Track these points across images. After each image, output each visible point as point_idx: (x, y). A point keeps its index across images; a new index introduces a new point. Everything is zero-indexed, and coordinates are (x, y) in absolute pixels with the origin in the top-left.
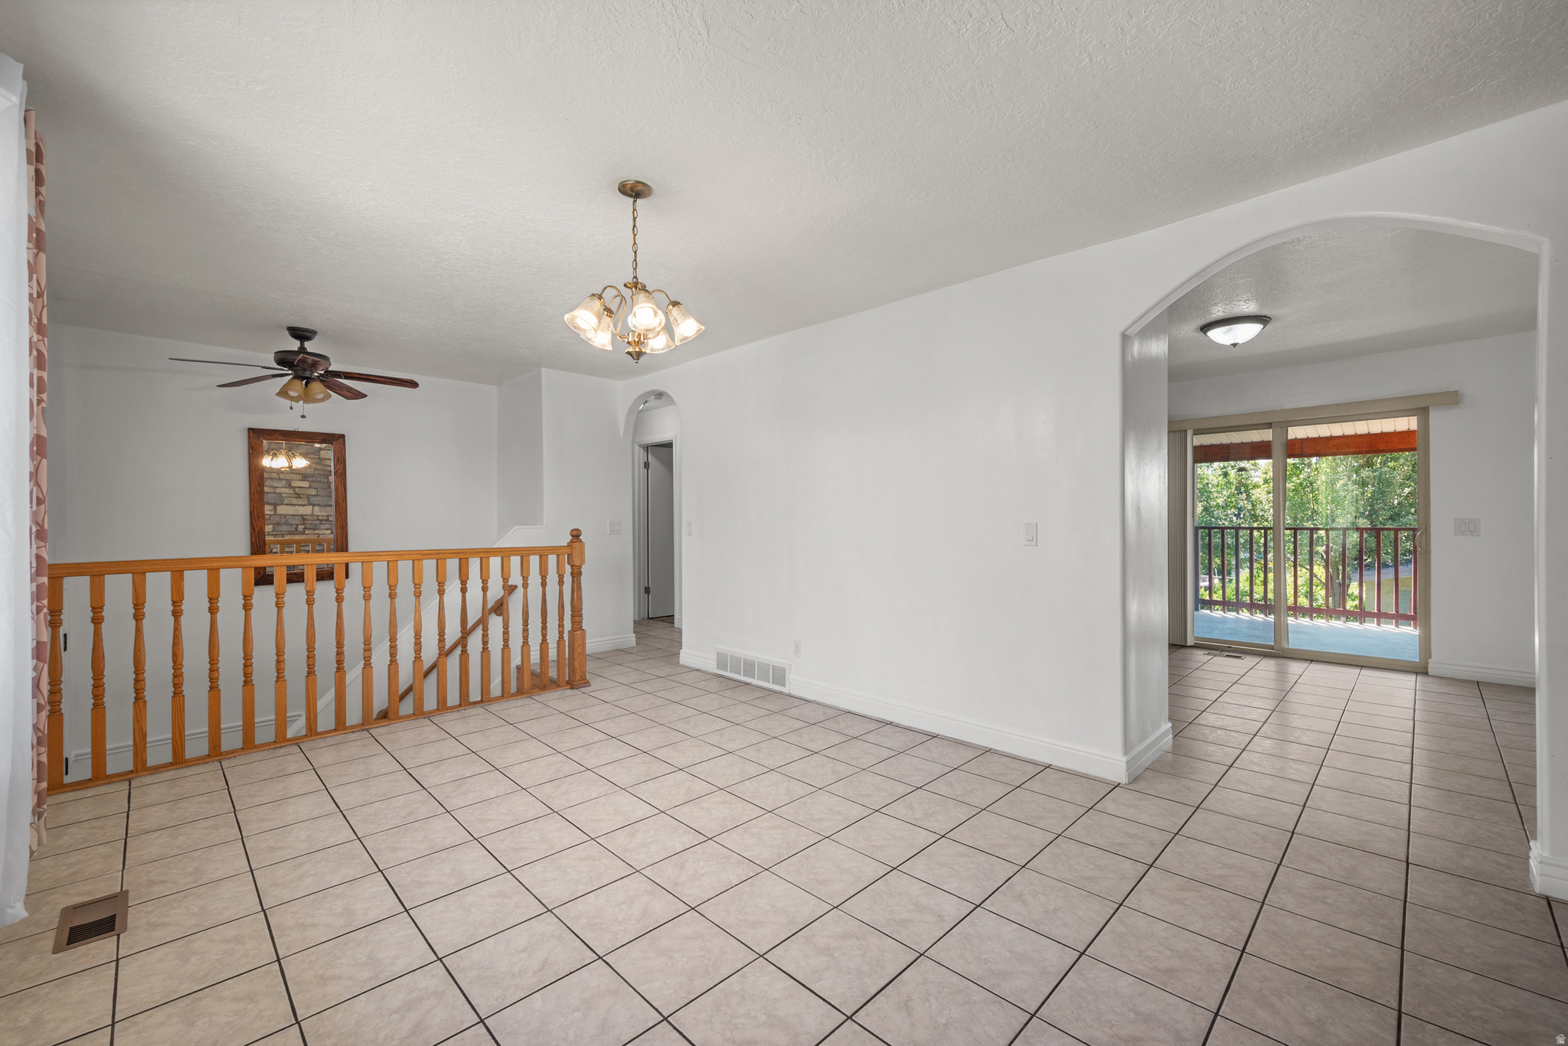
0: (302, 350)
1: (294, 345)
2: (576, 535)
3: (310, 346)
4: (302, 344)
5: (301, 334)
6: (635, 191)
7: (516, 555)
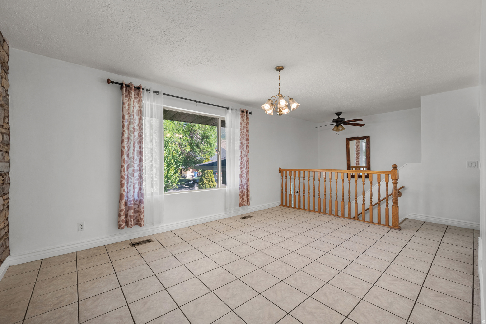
0: (339, 117)
1: (337, 117)
2: (395, 167)
3: (341, 117)
4: (339, 116)
5: (338, 114)
6: (280, 69)
7: (376, 174)
